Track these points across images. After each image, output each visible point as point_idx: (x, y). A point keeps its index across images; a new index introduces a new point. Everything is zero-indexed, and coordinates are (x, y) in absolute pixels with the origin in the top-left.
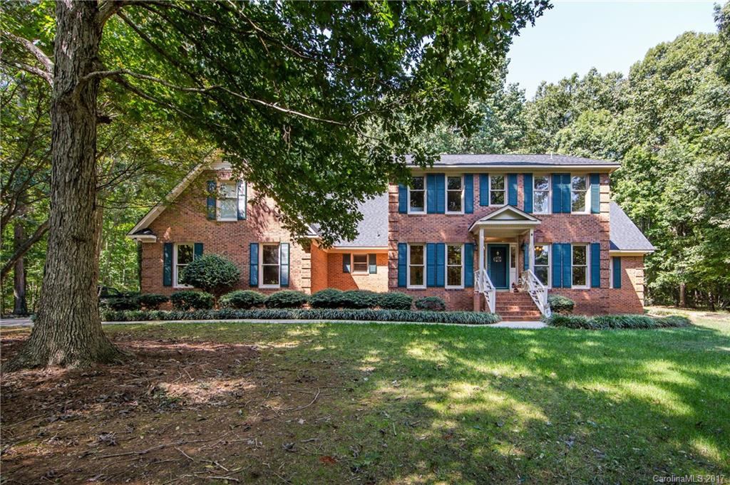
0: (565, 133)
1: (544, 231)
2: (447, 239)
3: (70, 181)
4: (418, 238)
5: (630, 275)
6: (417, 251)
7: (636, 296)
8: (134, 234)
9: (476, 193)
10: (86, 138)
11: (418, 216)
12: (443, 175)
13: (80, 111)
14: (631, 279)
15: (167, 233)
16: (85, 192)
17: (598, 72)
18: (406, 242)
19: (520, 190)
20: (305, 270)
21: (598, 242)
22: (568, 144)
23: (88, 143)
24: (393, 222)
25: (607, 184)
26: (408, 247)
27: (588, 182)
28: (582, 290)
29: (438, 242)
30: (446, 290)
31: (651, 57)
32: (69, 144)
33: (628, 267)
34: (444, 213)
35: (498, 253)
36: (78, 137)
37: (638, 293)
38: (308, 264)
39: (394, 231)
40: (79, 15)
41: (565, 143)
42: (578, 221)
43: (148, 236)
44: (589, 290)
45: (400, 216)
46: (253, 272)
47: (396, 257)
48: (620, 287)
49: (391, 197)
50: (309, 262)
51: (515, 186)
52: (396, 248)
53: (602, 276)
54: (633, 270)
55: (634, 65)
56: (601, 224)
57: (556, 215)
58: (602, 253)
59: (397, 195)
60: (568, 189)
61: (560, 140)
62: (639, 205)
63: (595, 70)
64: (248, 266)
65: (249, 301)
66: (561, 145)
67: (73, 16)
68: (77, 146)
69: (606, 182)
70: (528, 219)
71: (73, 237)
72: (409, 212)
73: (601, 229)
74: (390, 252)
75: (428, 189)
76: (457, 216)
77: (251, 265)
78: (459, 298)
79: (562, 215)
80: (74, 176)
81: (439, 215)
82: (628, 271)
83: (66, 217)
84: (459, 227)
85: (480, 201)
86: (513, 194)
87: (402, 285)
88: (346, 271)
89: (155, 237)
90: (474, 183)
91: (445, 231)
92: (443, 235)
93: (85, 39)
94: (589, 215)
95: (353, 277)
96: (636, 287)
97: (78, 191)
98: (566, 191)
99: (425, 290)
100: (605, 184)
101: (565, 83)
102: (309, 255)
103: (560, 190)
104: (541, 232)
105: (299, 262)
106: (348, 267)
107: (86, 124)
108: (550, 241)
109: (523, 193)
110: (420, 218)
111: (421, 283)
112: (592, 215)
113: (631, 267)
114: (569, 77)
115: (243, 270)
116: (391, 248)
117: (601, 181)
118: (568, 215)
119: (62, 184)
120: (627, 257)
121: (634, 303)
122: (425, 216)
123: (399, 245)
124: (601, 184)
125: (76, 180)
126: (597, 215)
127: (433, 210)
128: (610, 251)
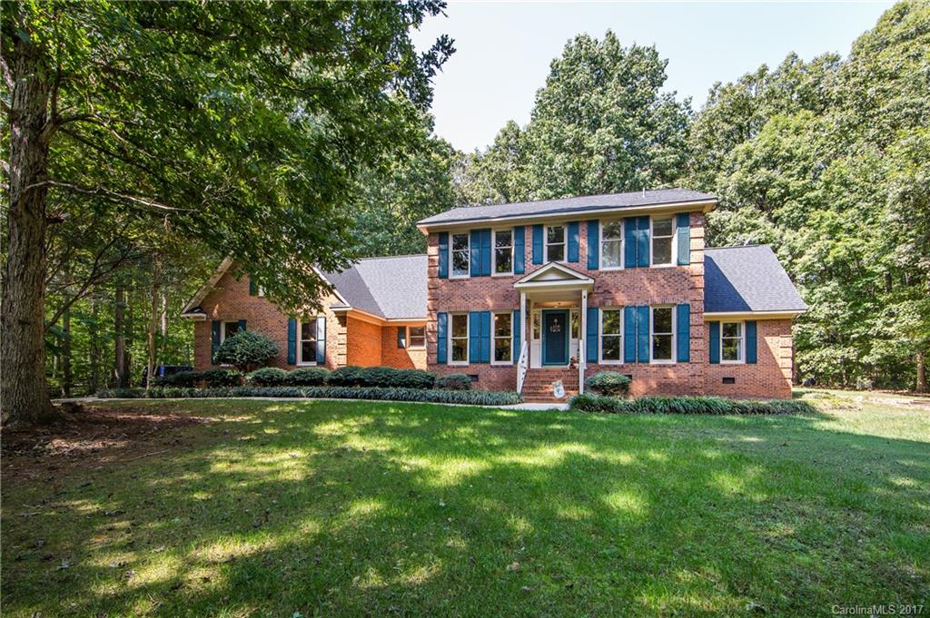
0: (743, 150)
1: (613, 292)
2: (494, 305)
3: (17, 276)
4: (460, 305)
5: (771, 346)
6: (460, 322)
7: (781, 373)
8: (187, 312)
9: (528, 249)
10: (31, 239)
11: (460, 280)
12: (490, 230)
13: (25, 218)
14: (772, 350)
15: (215, 311)
16: (31, 283)
17: (800, 58)
18: (447, 311)
19: (583, 242)
20: (341, 346)
21: (687, 302)
22: (746, 164)
23: (33, 243)
24: (433, 288)
25: (701, 226)
26: (450, 317)
27: (674, 223)
28: (664, 366)
29: (483, 310)
30: (491, 367)
31: (885, 23)
32: (17, 246)
33: (767, 335)
34: (489, 275)
35: (556, 320)
36: (24, 239)
37: (783, 371)
38: (343, 339)
39: (434, 298)
40: (25, 139)
41: (742, 163)
42: (660, 277)
43: (197, 315)
44: (674, 366)
45: (440, 281)
46: (292, 349)
47: (436, 329)
48: (756, 362)
49: (431, 261)
50: (345, 337)
51: (577, 238)
52: (435, 319)
53: (692, 347)
54: (776, 339)
55: (859, 39)
56: (691, 279)
57: (629, 271)
58: (693, 317)
59: (437, 258)
60: (646, 236)
61: (735, 160)
62: (840, 244)
63: (795, 56)
64: (286, 342)
65: (268, 379)
66: (738, 166)
67: (21, 140)
68: (23, 246)
69: (699, 223)
70: (578, 279)
71: (19, 321)
72: (451, 276)
73: (691, 285)
74: (430, 324)
75: (471, 248)
76: (505, 278)
77: (289, 341)
78: (507, 377)
79: (638, 270)
80: (21, 271)
81: (484, 279)
82: (768, 339)
83: (14, 305)
84: (508, 291)
85: (533, 259)
86: (574, 246)
87: (441, 361)
88: (400, 346)
89: (204, 315)
90: (526, 236)
91: (491, 297)
92: (490, 302)
93: (31, 157)
94: (675, 268)
95: (409, 353)
96: (780, 361)
97: (23, 283)
98: (644, 238)
99: (467, 367)
100: (697, 226)
101: (749, 80)
102: (344, 330)
103: (635, 237)
104: (610, 293)
105: (335, 338)
106: (403, 341)
107: (31, 228)
108: (621, 304)
109: (586, 246)
110: (462, 283)
111: (463, 359)
112: (679, 268)
113: (773, 335)
114: (754, 71)
115: (283, 347)
116: (431, 319)
117: (692, 222)
118: (646, 269)
119: (12, 279)
120: (768, 320)
121: (777, 383)
122: (467, 280)
123: (439, 315)
124: (692, 226)
125: (23, 274)
126: (686, 267)
127: (477, 272)
128: (705, 314)
